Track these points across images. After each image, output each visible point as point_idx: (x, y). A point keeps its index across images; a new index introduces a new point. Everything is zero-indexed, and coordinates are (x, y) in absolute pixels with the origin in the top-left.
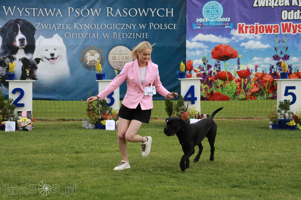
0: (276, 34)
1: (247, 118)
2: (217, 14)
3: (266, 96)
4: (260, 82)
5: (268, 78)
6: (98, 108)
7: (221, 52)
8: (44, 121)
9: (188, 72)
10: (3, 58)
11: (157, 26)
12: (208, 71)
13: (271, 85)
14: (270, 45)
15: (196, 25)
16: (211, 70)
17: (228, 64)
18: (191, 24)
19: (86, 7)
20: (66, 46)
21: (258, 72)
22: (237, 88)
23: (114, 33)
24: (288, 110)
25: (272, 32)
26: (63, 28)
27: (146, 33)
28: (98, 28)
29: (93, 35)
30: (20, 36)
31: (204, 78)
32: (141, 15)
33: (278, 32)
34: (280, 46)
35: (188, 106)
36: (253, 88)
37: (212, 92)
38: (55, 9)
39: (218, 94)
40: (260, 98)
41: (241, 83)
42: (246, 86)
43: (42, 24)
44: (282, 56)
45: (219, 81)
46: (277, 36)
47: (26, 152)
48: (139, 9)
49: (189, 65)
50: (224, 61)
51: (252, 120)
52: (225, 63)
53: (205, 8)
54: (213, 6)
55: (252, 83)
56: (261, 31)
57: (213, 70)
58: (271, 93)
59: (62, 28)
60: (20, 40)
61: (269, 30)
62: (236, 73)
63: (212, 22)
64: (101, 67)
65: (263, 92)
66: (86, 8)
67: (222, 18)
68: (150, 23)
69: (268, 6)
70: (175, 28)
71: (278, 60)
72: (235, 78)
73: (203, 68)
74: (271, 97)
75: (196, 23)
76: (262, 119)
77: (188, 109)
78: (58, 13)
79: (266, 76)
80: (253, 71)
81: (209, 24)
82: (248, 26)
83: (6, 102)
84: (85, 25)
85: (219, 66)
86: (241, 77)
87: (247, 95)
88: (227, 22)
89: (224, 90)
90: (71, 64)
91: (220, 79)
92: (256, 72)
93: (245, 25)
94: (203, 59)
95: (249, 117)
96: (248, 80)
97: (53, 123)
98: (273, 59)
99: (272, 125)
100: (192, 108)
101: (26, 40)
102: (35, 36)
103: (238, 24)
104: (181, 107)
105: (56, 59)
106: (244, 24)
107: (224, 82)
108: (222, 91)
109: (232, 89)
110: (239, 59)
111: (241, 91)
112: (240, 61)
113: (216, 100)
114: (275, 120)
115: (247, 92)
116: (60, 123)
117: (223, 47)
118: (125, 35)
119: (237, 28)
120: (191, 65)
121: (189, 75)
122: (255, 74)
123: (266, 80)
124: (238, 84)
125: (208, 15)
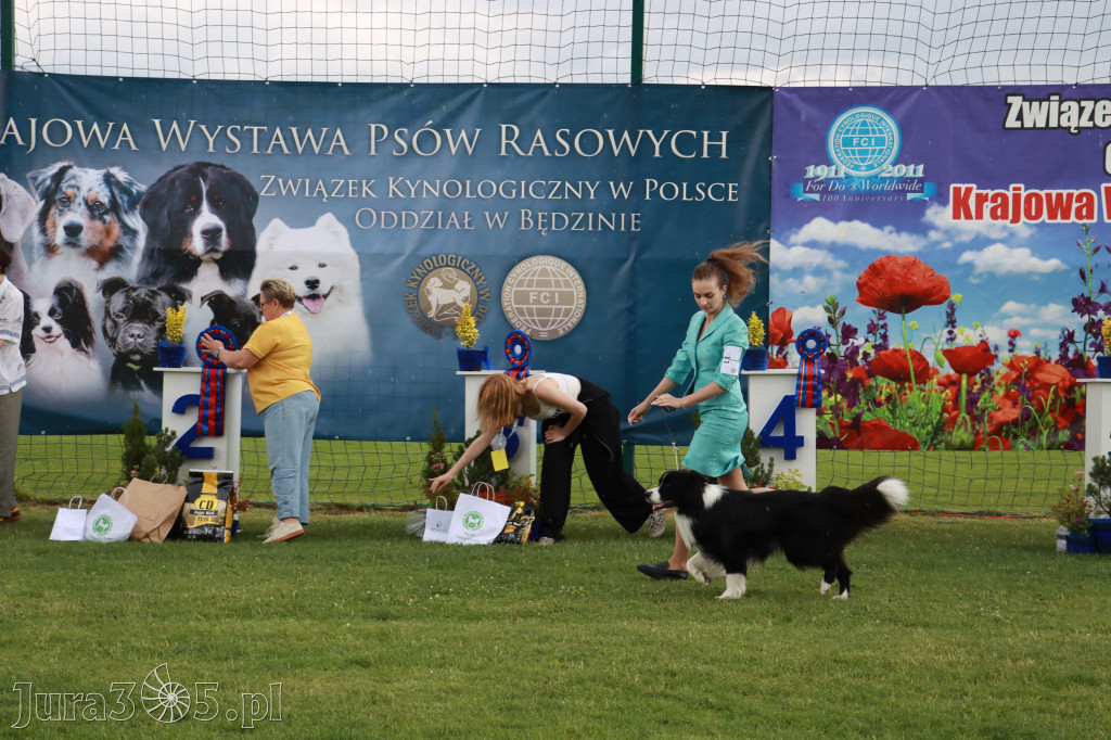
0: (1084, 225)
1: (981, 514)
2: (879, 154)
3: (1048, 438)
4: (1024, 387)
5: (1053, 374)
7: (891, 281)
9: (776, 348)
10: (146, 295)
11: (669, 191)
12: (846, 347)
13: (1064, 401)
14: (1064, 261)
16: (856, 343)
17: (916, 322)
18: (787, 185)
19: (430, 122)
20: (358, 253)
21: (1018, 352)
22: (945, 409)
23: (523, 211)
25: (1068, 217)
26: (350, 195)
27: (633, 215)
28: (468, 196)
29: (453, 220)
30: (207, 218)
31: (829, 370)
32: (616, 152)
33: (1090, 216)
34: (1096, 266)
35: (771, 465)
36: (999, 410)
37: (857, 418)
38: (325, 130)
39: (879, 427)
40: (1026, 445)
41: (959, 390)
42: (977, 403)
43: (280, 180)
44: (1104, 300)
45: (883, 381)
46: (1087, 230)
47: (213, 611)
48: (610, 132)
49: (778, 326)
50: (899, 312)
51: (997, 521)
52: (903, 319)
53: (837, 132)
54: (864, 123)
55: (997, 392)
56: (1033, 214)
57: (863, 343)
58: (1064, 428)
59: (348, 194)
60: (205, 232)
61: (1060, 208)
62: (940, 355)
63: (859, 178)
64: (476, 327)
65: (1037, 424)
66: (430, 126)
67: (894, 164)
68: (648, 181)
69: (1056, 125)
70: (734, 196)
71: (1089, 313)
72: (937, 372)
74: (1063, 443)
75: (806, 182)
76: (1031, 518)
77: (774, 475)
78: (334, 143)
79: (1047, 367)
80: (1000, 348)
81: (851, 187)
82: (987, 194)
83: (151, 441)
84: (425, 183)
85: (882, 331)
86: (959, 370)
87: (978, 432)
88: (912, 180)
89: (901, 414)
90: (375, 316)
91: (885, 376)
92: (1011, 354)
93: (975, 191)
94: (826, 305)
95: (985, 509)
96: (983, 382)
98: (1073, 311)
99: (1067, 538)
100: (786, 473)
101: (224, 233)
102: (256, 221)
103: (952, 186)
105: (325, 297)
106: (971, 189)
107: (898, 386)
108: (890, 416)
109: (929, 411)
110: (952, 307)
111: (959, 420)
112: (956, 313)
113: (870, 448)
114: (1079, 522)
115: (979, 423)
116: (332, 517)
117: (897, 264)
118: (560, 220)
119: (948, 202)
120: (786, 324)
121: (777, 360)
122: (1008, 362)
123: (1047, 381)
124: (950, 394)
125: (848, 155)
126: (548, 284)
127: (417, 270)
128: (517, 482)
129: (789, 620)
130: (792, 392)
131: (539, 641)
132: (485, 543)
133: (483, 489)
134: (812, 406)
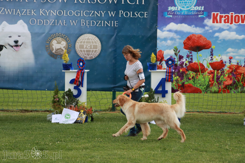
1: (220, 112)
2: (190, 3)
3: (241, 89)
4: (234, 74)
5: (243, 70)
6: (64, 99)
7: (194, 42)
8: (6, 112)
9: (159, 62)
11: (127, 14)
12: (180, 62)
15: (168, 13)
16: (183, 61)
17: (201, 54)
18: (163, 13)
20: (31, 32)
21: (232, 64)
22: (210, 81)
23: (82, 20)
26: (28, 14)
27: (116, 22)
28: (65, 15)
29: (60, 22)
31: (175, 69)
32: (110, 2)
35: (158, 99)
36: (226, 81)
37: (183, 84)
39: (190, 86)
40: (234, 92)
41: (214, 75)
42: (219, 79)
43: (6, 9)
45: (191, 72)
49: (159, 56)
50: (196, 51)
51: (225, 115)
52: (197, 53)
55: (225, 76)
56: (237, 21)
57: (185, 60)
59: (27, 14)
62: (208, 64)
63: (184, 10)
64: (68, 57)
65: (237, 85)
67: (195, 6)
68: (120, 11)
70: (146, 16)
72: (207, 69)
75: (168, 11)
76: (235, 113)
77: (159, 102)
79: (241, 68)
80: (226, 62)
81: (182, 13)
82: (223, 15)
84: (52, 11)
85: (191, 57)
86: (214, 69)
87: (220, 88)
88: (200, 11)
89: (196, 82)
90: (36, 52)
91: (192, 71)
92: (230, 64)
94: (174, 49)
95: (222, 111)
96: (221, 72)
97: (15, 114)
100: (163, 102)
103: (212, 13)
104: (151, 100)
105: (20, 46)
106: (218, 14)
107: (196, 74)
108: (193, 83)
109: (205, 81)
110: (212, 50)
111: (214, 84)
112: (213, 52)
113: (187, 93)
115: (220, 85)
116: (23, 114)
117: (196, 37)
118: (93, 23)
120: (162, 55)
121: (159, 66)
122: (229, 66)
123: (241, 72)
124: (211, 76)
125: (181, 3)
126: (90, 42)
127: (50, 38)
128: (81, 104)
129: (165, 149)
130: (164, 77)
131: (91, 158)
132: (71, 123)
133: (71, 107)
134: (170, 81)
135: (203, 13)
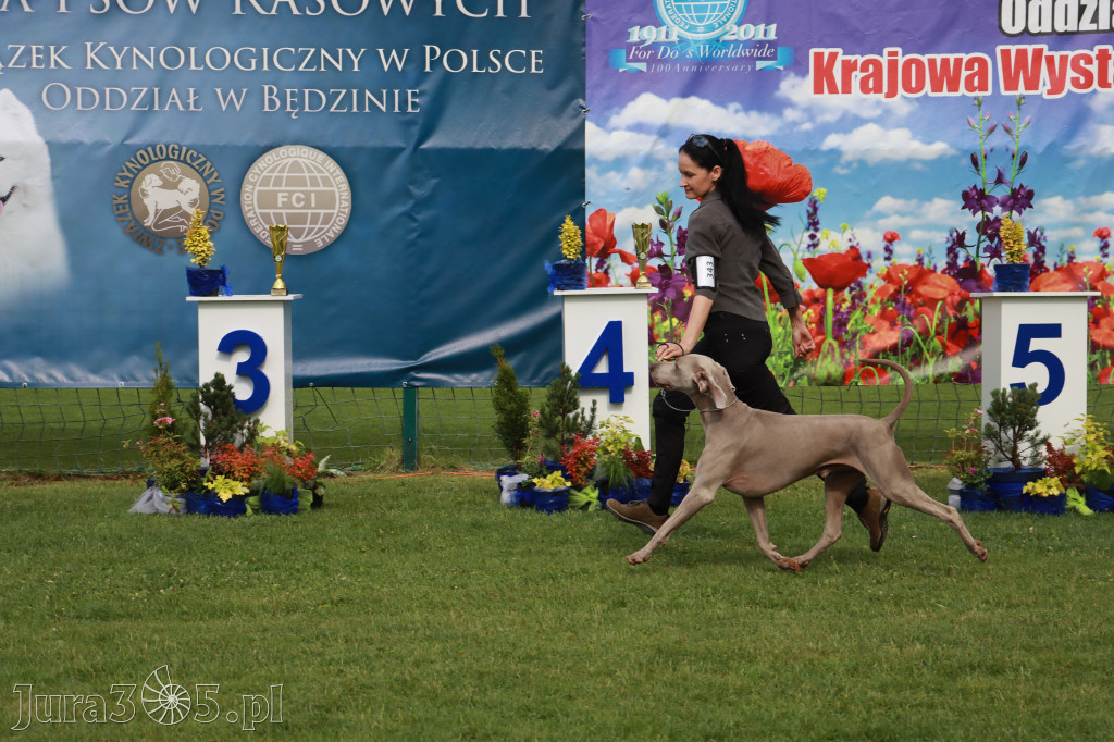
0: (975, 98)
3: (935, 369)
4: (904, 304)
5: (939, 287)
6: (198, 420)
9: (595, 261)
11: (455, 60)
13: (953, 320)
14: (952, 145)
15: (628, 54)
18: (606, 52)
20: (47, 143)
21: (896, 260)
23: (266, 87)
24: (1031, 428)
25: (956, 90)
26: (34, 66)
27: (410, 92)
28: (193, 67)
29: (173, 98)
31: (663, 287)
32: (385, 10)
33: (983, 87)
34: (992, 150)
35: (594, 410)
36: (874, 333)
41: (824, 309)
42: (845, 325)
44: (1001, 192)
49: (596, 233)
55: (870, 311)
56: (913, 85)
58: (955, 354)
59: (30, 64)
61: (946, 77)
62: (801, 265)
63: (696, 42)
64: (210, 239)
65: (921, 350)
67: (739, 24)
68: (428, 47)
70: (538, 66)
71: (983, 209)
73: (661, 244)
74: (954, 374)
75: (629, 47)
77: (597, 422)
79: (932, 276)
80: (873, 256)
81: (687, 53)
82: (856, 61)
84: (135, 50)
86: (824, 285)
87: (848, 361)
88: (761, 44)
90: (71, 224)
92: (887, 263)
94: (657, 204)
96: (853, 298)
98: (963, 208)
99: (960, 492)
100: (613, 420)
103: (812, 51)
104: (563, 415)
105: (5, 199)
106: (837, 54)
110: (814, 205)
111: (825, 347)
112: (819, 213)
114: (975, 473)
115: (849, 350)
118: (315, 98)
119: (807, 72)
120: (608, 230)
121: (596, 276)
122: (885, 273)
123: (932, 296)
124: (813, 315)
125: (681, 11)
128: (267, 439)
135: (775, 52)
